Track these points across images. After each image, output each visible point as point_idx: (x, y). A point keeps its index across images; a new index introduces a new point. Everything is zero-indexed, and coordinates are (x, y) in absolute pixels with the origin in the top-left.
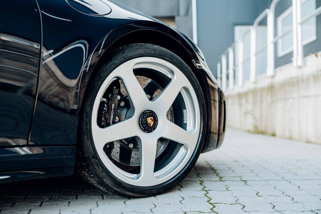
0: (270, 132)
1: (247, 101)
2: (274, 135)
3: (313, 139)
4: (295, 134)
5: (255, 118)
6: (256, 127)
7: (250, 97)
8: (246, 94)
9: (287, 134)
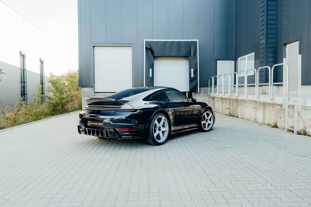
0: (236, 116)
1: (226, 102)
2: (237, 117)
3: (249, 119)
4: (244, 118)
5: (230, 110)
6: (230, 113)
7: (228, 101)
8: (226, 99)
9: (242, 117)
